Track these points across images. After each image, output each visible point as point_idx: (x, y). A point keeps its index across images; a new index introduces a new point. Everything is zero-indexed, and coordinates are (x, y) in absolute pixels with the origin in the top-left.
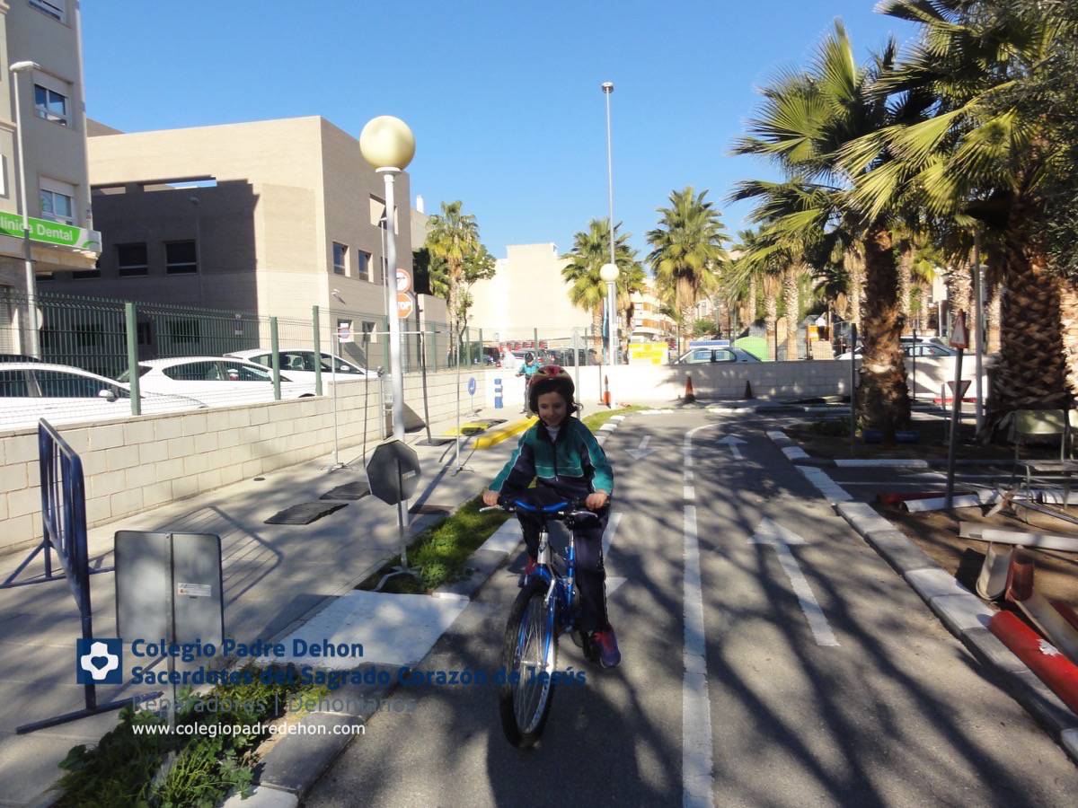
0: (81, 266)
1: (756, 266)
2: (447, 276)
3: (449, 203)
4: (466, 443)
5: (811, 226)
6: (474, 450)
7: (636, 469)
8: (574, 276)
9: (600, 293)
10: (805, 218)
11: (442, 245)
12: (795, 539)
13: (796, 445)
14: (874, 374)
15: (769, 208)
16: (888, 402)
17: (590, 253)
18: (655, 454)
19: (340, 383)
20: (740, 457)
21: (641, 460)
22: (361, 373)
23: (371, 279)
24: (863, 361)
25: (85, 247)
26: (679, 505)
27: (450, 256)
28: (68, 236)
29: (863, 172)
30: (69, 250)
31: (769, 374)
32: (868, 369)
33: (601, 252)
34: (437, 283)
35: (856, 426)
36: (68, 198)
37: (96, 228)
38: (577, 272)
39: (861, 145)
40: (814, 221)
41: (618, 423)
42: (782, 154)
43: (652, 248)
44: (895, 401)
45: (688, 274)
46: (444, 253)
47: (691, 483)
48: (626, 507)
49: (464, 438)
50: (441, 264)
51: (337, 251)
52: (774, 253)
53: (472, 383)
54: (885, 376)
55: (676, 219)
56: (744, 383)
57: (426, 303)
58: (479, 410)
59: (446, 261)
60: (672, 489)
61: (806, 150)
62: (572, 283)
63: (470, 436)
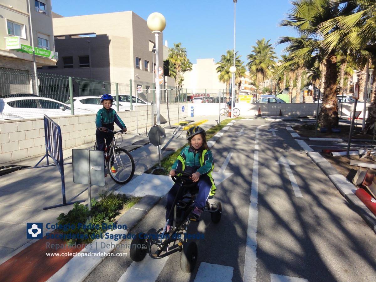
0: (52, 64)
1: (286, 68)
2: (175, 70)
3: (177, 43)
4: (181, 128)
5: (307, 54)
6: (184, 130)
7: (240, 139)
8: (220, 71)
9: (229, 77)
10: (305, 50)
11: (174, 59)
12: (293, 163)
13: (296, 132)
14: (326, 108)
15: (292, 47)
16: (331, 118)
17: (226, 62)
18: (246, 134)
19: (139, 106)
20: (276, 136)
21: (242, 136)
22: (145, 103)
23: (149, 70)
24: (322, 103)
25: (53, 57)
26: (253, 151)
27: (176, 63)
28: (47, 54)
29: (328, 34)
30: (47, 59)
31: (289, 108)
32: (324, 107)
33: (230, 62)
34: (172, 72)
35: (318, 126)
36: (47, 40)
37: (56, 51)
38: (221, 69)
39: (328, 24)
40: (308, 52)
41: (234, 123)
42: (299, 26)
43: (249, 61)
44: (333, 118)
45: (261, 71)
46: (175, 62)
47: (259, 144)
48: (235, 151)
49: (180, 126)
50: (173, 65)
51: (137, 60)
52: (292, 64)
53: (183, 108)
54: (330, 109)
55: (258, 50)
56: (279, 111)
57: (168, 79)
58: (185, 117)
59: (175, 64)
60: (252, 146)
61: (307, 25)
62: (219, 73)
63: (182, 126)
